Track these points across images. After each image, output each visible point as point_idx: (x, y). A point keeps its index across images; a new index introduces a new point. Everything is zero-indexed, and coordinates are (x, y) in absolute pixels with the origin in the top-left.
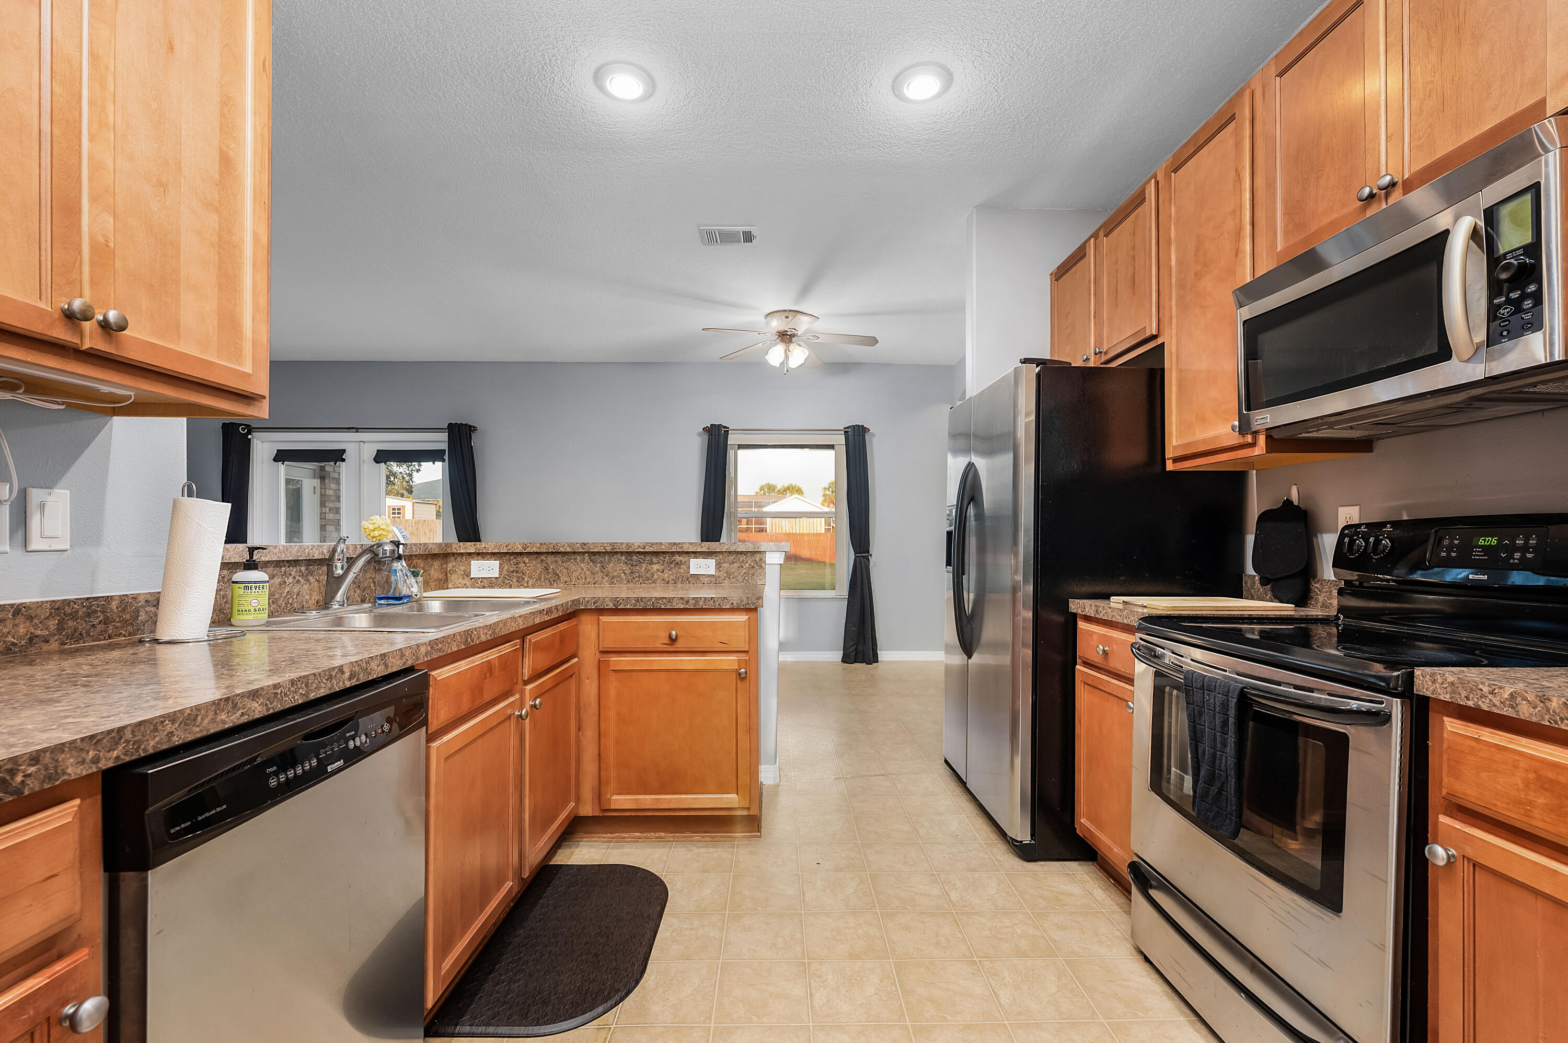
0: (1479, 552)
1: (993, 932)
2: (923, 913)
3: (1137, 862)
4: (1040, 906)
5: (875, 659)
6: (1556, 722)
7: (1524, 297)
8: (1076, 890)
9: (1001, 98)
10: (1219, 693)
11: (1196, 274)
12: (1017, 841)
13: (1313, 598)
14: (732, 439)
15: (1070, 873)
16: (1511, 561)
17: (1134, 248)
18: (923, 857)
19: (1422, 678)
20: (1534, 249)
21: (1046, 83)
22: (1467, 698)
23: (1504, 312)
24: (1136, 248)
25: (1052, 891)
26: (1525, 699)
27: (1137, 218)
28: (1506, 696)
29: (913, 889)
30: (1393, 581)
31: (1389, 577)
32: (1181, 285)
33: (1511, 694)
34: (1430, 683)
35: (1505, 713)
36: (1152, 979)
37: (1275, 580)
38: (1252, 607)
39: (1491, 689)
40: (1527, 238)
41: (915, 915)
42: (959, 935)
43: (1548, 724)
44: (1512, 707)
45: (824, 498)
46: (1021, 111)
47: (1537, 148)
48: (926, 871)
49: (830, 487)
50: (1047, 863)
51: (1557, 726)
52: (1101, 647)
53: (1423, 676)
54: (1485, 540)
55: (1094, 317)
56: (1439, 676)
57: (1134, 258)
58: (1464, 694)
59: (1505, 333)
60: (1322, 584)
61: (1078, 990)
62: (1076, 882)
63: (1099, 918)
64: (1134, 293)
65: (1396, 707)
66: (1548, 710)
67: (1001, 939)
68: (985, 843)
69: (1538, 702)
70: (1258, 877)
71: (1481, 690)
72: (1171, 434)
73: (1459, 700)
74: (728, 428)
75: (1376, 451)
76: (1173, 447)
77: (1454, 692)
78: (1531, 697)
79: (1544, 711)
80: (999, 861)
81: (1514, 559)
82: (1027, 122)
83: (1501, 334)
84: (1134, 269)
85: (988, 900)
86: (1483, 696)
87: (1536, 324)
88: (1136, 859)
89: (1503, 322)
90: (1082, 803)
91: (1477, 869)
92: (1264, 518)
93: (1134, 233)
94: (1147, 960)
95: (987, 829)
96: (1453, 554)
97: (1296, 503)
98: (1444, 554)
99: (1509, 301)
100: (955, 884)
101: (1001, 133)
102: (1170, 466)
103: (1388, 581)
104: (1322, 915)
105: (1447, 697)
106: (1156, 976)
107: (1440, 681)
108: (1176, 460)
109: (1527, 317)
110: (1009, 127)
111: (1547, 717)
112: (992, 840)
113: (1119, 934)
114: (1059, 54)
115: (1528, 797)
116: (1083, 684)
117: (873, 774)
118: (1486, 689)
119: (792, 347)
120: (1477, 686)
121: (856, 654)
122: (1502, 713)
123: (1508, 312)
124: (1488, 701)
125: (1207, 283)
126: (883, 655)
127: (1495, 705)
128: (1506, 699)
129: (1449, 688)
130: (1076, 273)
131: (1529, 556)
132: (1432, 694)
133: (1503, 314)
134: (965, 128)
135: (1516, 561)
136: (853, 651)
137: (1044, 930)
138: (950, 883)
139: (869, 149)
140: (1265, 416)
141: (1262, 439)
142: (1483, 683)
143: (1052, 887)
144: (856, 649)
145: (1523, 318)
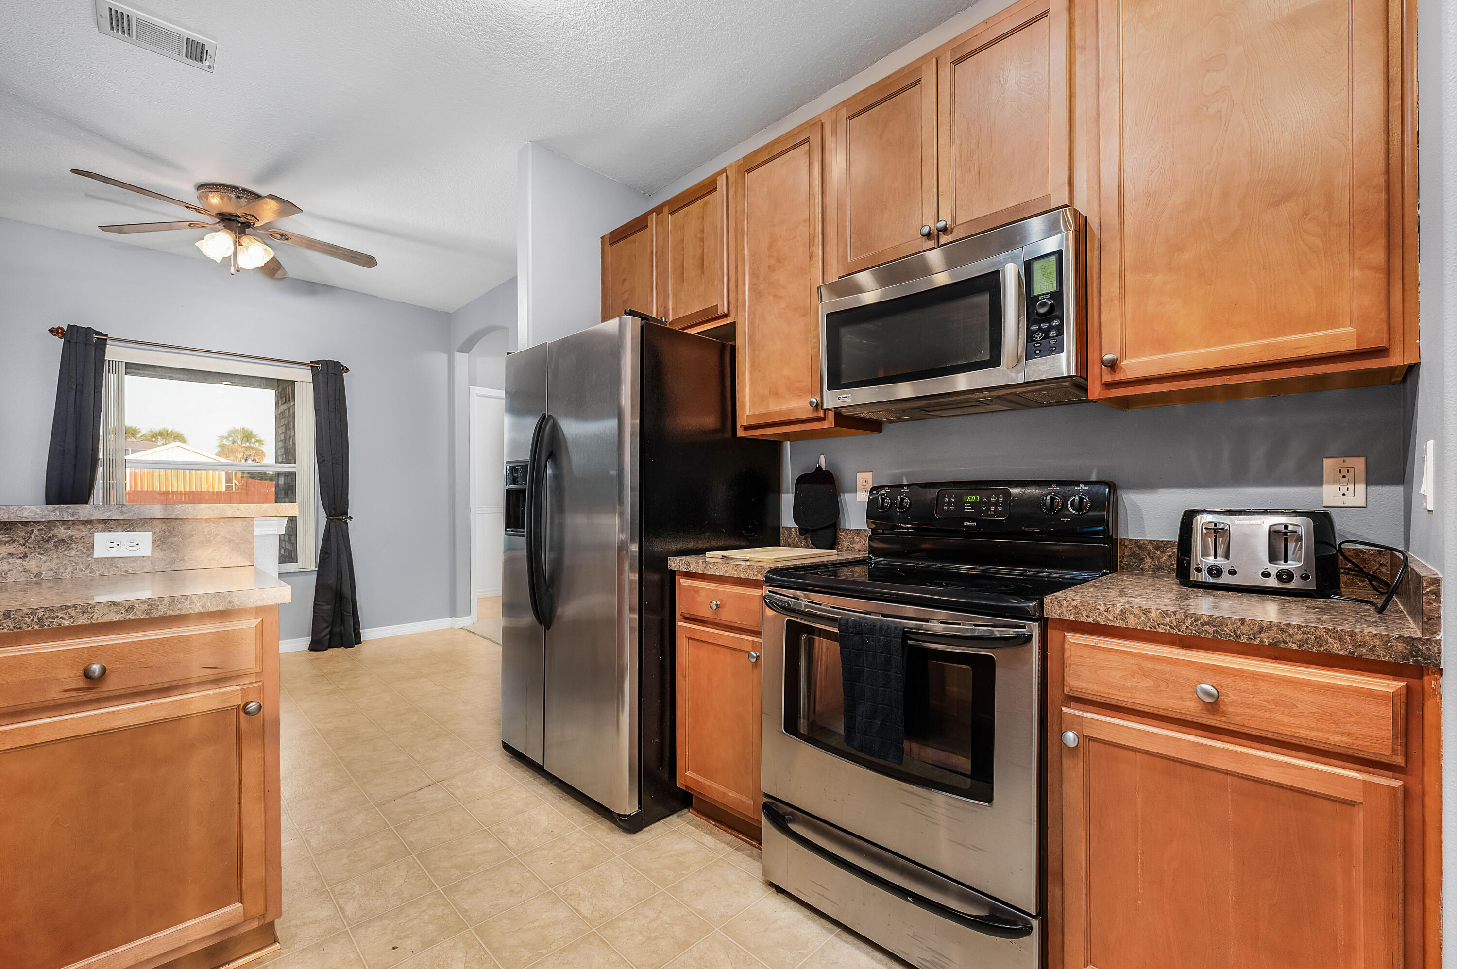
0: (968, 506)
1: (645, 933)
2: (563, 950)
3: (768, 802)
4: (670, 878)
5: (358, 640)
6: (1155, 628)
7: (1051, 328)
8: (688, 845)
9: (598, 28)
10: (880, 636)
11: (769, 266)
12: (625, 816)
13: (839, 544)
14: (112, 352)
15: (675, 829)
16: (989, 512)
17: (702, 231)
18: (528, 875)
19: (1050, 605)
20: (1057, 296)
21: (644, 36)
22: (1088, 616)
23: (1038, 336)
24: (705, 231)
25: (671, 856)
26: (1132, 613)
27: (706, 204)
28: (1118, 612)
29: (537, 924)
30: (911, 528)
31: (909, 526)
32: (755, 274)
33: (1122, 611)
34: (1057, 608)
35: (1117, 625)
36: (791, 909)
37: (813, 531)
38: (816, 554)
39: (1106, 608)
40: (1053, 288)
41: (554, 958)
42: (614, 957)
43: (1149, 629)
44: (1123, 620)
45: (220, 449)
46: (612, 53)
47: (1060, 226)
48: (540, 891)
49: (229, 436)
50: (651, 826)
51: (1155, 630)
52: (715, 603)
53: (1051, 603)
54: (971, 498)
55: (656, 288)
56: (1065, 602)
57: (702, 240)
58: (1085, 613)
59: (1038, 352)
60: (846, 532)
61: (748, 957)
62: (685, 837)
63: (722, 867)
64: (703, 273)
65: (1034, 628)
66: (1149, 620)
67: (656, 938)
68: (584, 829)
69: (1142, 614)
70: (910, 790)
71: (1099, 609)
72: (744, 404)
73: (1081, 619)
74: (106, 335)
75: (883, 432)
76: (747, 416)
77: (1077, 613)
78: (1136, 611)
79: (1146, 621)
80: (608, 844)
81: (991, 511)
82: (612, 68)
83: (1035, 352)
84: (704, 250)
85: (621, 896)
86: (1100, 614)
87: (1059, 348)
88: (765, 800)
89: (1037, 343)
90: (687, 756)
91: (1091, 742)
92: (801, 481)
93: (703, 218)
94: (779, 890)
95: (578, 811)
96: (952, 508)
97: (824, 469)
98: (946, 508)
99: (1040, 329)
100: (579, 894)
101: (585, 68)
102: (741, 433)
103: (908, 528)
104: (974, 809)
105: (1072, 618)
106: (793, 904)
107: (1065, 605)
108: (746, 428)
109: (1053, 342)
110: (595, 66)
111: (1148, 624)
112: (590, 822)
113: (745, 875)
114: (665, 11)
115: (1133, 684)
116: (687, 639)
117: (416, 787)
118: (1102, 609)
119: (245, 240)
120: (1095, 607)
121: (330, 638)
122: (1115, 625)
123: (1040, 337)
124: (1104, 617)
125: (780, 276)
126: (368, 634)
127: (1109, 620)
128: (1118, 614)
129: (1073, 610)
130: (635, 242)
131: (1000, 509)
132: (1060, 616)
133: (1037, 338)
134: (552, 43)
135: (992, 513)
136: (326, 636)
137: (687, 905)
138: (573, 894)
139: (429, 9)
140: (848, 395)
141: (831, 416)
142: (1100, 604)
143: (668, 852)
144: (330, 632)
145: (1050, 343)
